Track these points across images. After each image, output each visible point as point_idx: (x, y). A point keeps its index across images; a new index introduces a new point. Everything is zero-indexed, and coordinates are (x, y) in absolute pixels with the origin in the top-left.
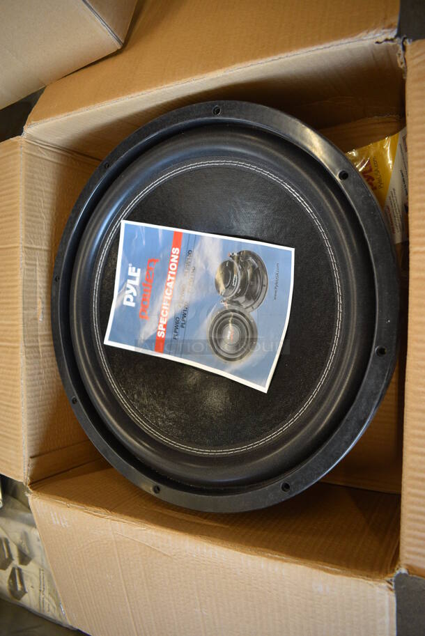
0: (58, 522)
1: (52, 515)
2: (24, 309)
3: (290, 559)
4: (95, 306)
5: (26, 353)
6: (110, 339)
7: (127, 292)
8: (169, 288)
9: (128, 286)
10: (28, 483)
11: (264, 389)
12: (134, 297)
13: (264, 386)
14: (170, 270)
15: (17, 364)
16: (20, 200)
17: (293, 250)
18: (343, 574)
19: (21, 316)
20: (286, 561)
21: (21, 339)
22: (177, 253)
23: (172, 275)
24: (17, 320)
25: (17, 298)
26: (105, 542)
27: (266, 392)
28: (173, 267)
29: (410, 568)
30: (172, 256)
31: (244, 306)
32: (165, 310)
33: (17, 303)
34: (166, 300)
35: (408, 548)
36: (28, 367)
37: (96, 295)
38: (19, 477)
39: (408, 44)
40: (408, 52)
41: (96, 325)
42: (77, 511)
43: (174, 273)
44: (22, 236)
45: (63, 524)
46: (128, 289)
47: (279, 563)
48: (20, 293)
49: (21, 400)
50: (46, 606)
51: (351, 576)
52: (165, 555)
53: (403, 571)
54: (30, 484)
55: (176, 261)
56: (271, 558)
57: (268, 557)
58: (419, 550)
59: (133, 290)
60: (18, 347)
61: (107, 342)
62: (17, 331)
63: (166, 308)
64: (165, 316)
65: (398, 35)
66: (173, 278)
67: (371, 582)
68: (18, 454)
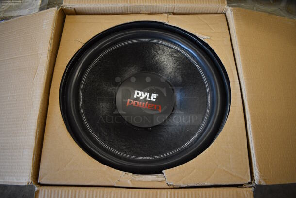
0: (44, 24)
1: (48, 21)
2: (145, 6)
3: (37, 140)
5: (124, 7)
10: (62, 8)
15: (119, 3)
16: (197, 5)
18: (33, 163)
19: (142, 5)
20: (36, 138)
21: (131, 5)
24: (140, 2)
25: (151, 3)
26: (37, 48)
29: (38, 192)
33: (148, 3)
35: (46, 191)
36: (118, 8)
38: (65, 2)
39: (252, 189)
40: (249, 189)
42: (50, 34)
44: (180, 6)
45: (44, 26)
47: (35, 134)
48: (153, 5)
49: (102, 4)
50: (4, 4)
51: (32, 166)
52: (34, 79)
53: (37, 189)
54: (62, 9)
56: (37, 131)
57: (37, 130)
58: (46, 195)
60: (127, 3)
62: (135, 2)
65: (256, 185)
67: (30, 175)
68: (76, 3)
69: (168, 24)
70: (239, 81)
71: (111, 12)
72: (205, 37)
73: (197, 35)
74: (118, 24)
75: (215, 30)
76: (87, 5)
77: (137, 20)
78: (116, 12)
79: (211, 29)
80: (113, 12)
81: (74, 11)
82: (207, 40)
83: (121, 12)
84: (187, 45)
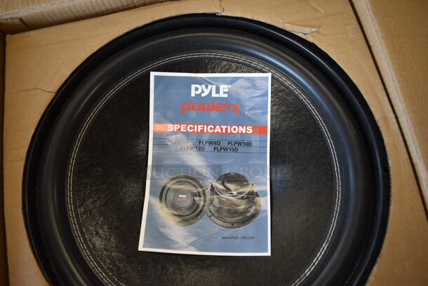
4: (184, 57)
6: (155, 77)
7: (204, 86)
8: (214, 129)
9: (210, 86)
11: (141, 248)
12: (201, 94)
13: (144, 247)
14: (231, 126)
17: (268, 254)
22: (248, 132)
23: (226, 129)
27: (139, 250)
28: (235, 129)
30: (244, 127)
31: (211, 207)
32: (194, 128)
34: (203, 128)
37: (195, 55)
41: (166, 61)
43: (229, 131)
46: (207, 87)
55: (240, 132)
59: (206, 92)
61: (153, 74)
63: (196, 128)
64: (188, 129)
66: (224, 131)
68: (20, 5)
69: (223, 14)
70: (396, 118)
71: (98, 10)
72: (307, 30)
73: (288, 27)
74: (118, 35)
75: (323, 12)
76: (44, 5)
77: (157, 18)
78: (109, 7)
79: (316, 10)
80: (103, 8)
81: (20, 23)
82: (313, 36)
83: (120, 5)
84: (272, 53)
